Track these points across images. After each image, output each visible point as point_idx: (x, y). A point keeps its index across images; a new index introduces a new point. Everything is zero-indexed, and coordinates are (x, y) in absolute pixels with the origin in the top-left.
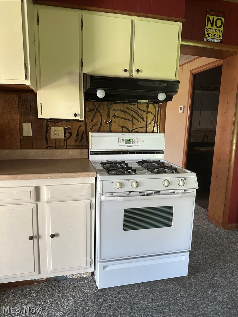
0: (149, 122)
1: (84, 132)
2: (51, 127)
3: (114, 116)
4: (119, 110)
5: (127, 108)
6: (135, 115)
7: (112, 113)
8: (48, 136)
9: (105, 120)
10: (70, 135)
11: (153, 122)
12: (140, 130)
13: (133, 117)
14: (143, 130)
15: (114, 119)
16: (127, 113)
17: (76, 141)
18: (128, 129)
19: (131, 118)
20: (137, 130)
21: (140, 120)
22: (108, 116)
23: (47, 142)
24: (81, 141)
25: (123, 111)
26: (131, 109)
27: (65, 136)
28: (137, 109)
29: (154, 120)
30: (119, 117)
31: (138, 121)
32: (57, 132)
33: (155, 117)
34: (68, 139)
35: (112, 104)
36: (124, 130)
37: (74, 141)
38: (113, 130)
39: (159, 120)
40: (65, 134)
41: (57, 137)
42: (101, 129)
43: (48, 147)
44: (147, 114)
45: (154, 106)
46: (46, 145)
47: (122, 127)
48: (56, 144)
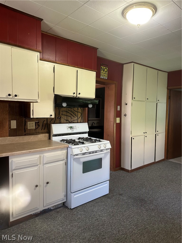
0: (79, 117)
1: (46, 124)
2: (28, 122)
4: (64, 111)
5: (68, 110)
6: (72, 113)
7: (61, 113)
8: (26, 127)
9: (57, 117)
10: (38, 126)
11: (81, 117)
12: (75, 121)
13: (71, 115)
15: (63, 116)
16: (68, 112)
17: (42, 129)
18: (69, 121)
19: (70, 115)
20: (73, 121)
21: (75, 116)
22: (59, 114)
23: (25, 132)
24: (44, 129)
25: (66, 112)
26: (70, 110)
27: (35, 127)
28: (73, 111)
29: (81, 116)
31: (74, 117)
32: (31, 125)
33: (81, 114)
34: (37, 128)
35: (61, 108)
36: (67, 122)
37: (41, 130)
38: (62, 122)
39: (83, 116)
40: (35, 126)
41: (31, 128)
42: (56, 122)
43: (25, 134)
44: (78, 113)
45: (81, 109)
46: (24, 133)
47: (66, 120)
48: (31, 132)
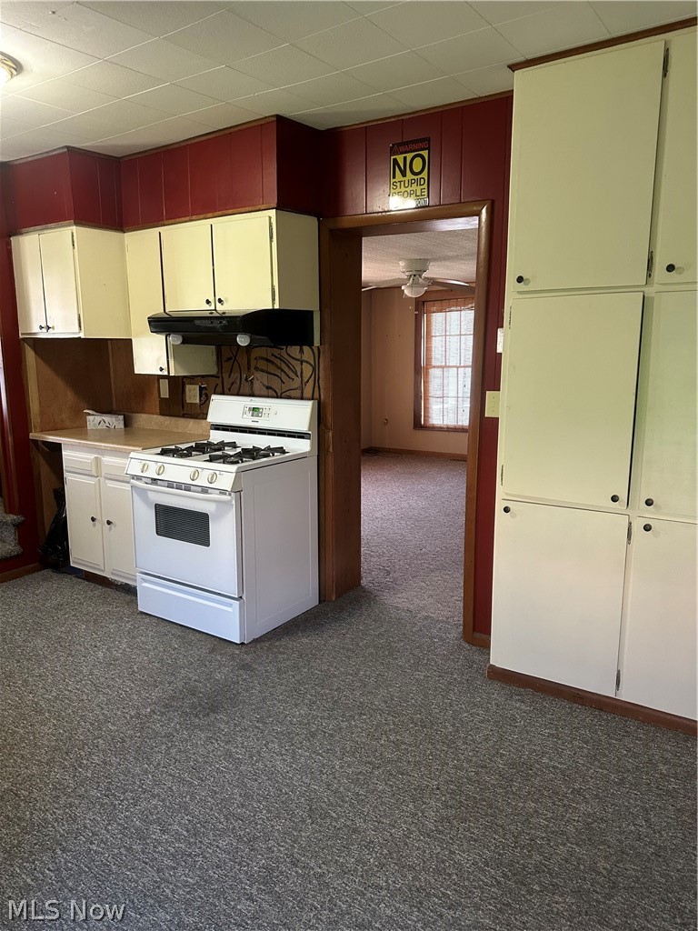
0: (305, 380)
2: (186, 387)
3: (256, 368)
4: (262, 358)
5: (273, 355)
6: (284, 366)
7: (253, 363)
8: (183, 398)
9: (245, 376)
10: (206, 398)
11: (311, 381)
12: (293, 395)
13: (282, 370)
14: (298, 393)
15: (258, 375)
16: (273, 363)
18: (276, 392)
19: (278, 372)
20: (288, 393)
21: (292, 375)
22: (249, 369)
23: (183, 408)
25: (267, 360)
26: (277, 355)
27: (200, 400)
28: (286, 356)
29: (313, 375)
30: (262, 371)
31: (289, 377)
32: (192, 393)
33: (314, 369)
34: (204, 403)
36: (271, 392)
38: (256, 392)
39: (321, 376)
40: (201, 396)
41: (193, 401)
42: (241, 391)
43: (184, 414)
44: (302, 364)
45: (312, 350)
46: (182, 412)
47: (268, 388)
48: (192, 411)
